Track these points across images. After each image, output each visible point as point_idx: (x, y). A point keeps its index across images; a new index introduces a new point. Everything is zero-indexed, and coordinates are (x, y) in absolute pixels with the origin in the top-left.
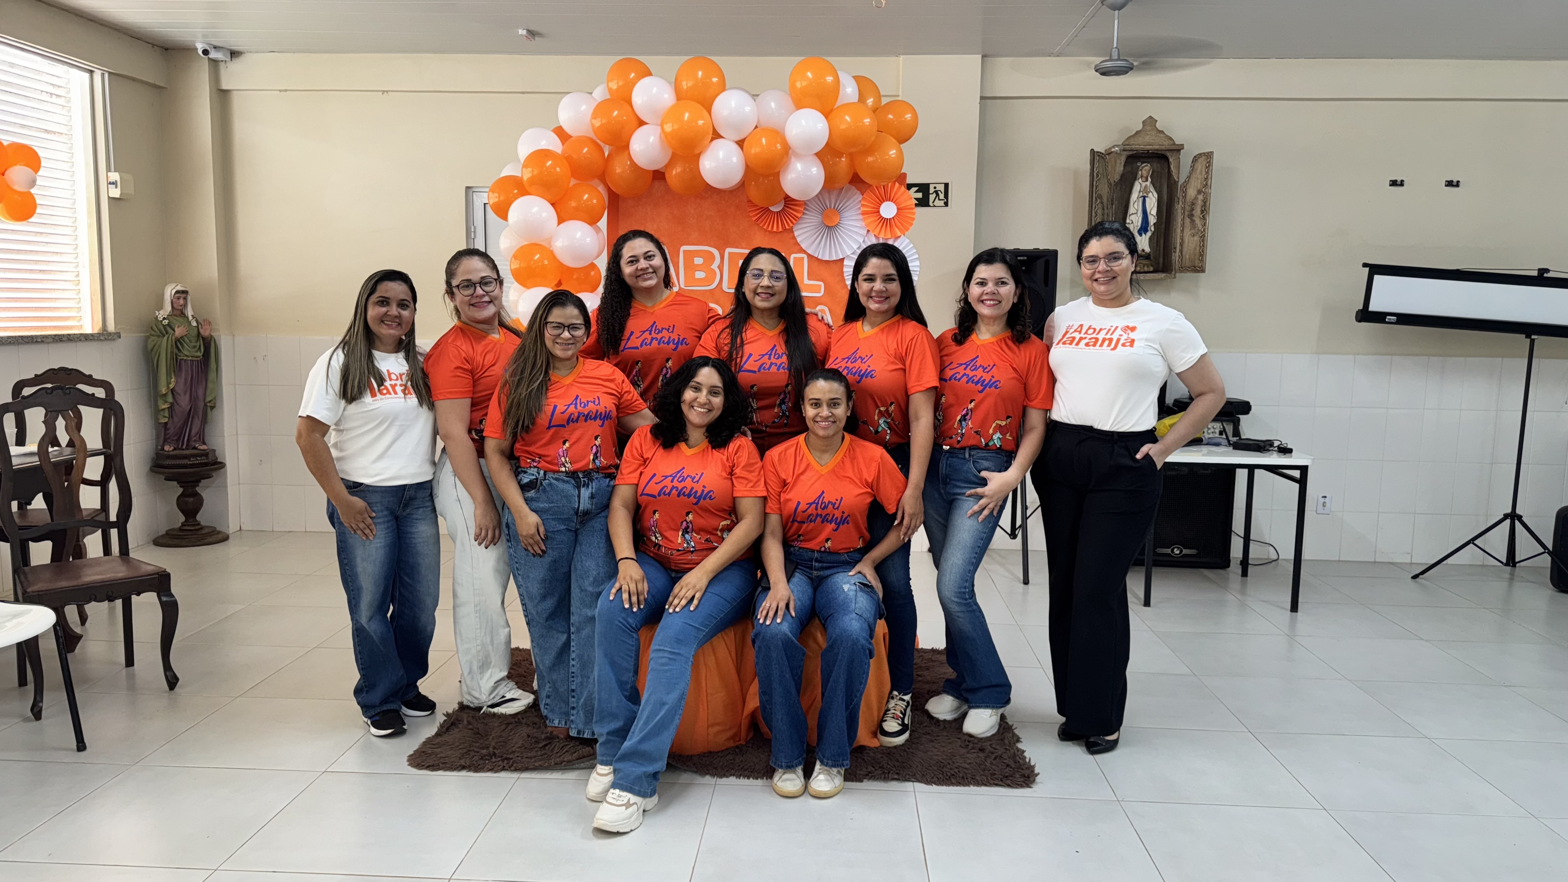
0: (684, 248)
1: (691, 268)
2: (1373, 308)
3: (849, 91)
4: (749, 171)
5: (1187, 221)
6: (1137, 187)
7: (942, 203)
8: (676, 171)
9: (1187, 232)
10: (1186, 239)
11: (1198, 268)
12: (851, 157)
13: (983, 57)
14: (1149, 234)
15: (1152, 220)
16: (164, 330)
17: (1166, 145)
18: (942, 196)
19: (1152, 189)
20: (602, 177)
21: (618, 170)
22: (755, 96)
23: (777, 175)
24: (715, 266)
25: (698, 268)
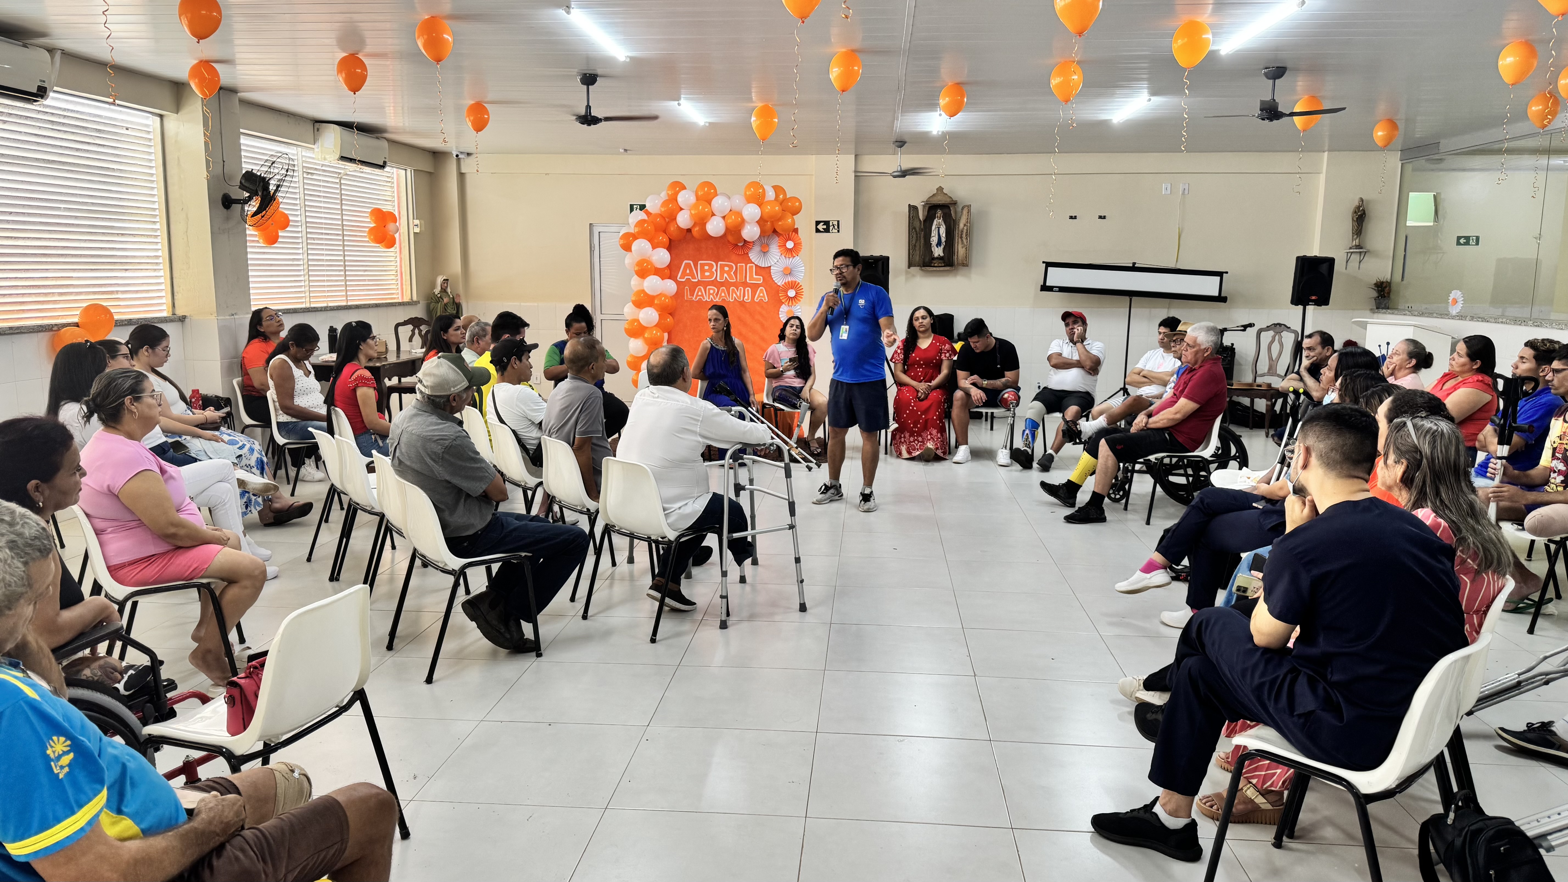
0: (700, 262)
1: (703, 271)
2: (1048, 284)
3: (771, 195)
4: (728, 230)
5: (960, 240)
6: (935, 222)
7: (836, 231)
8: (697, 229)
9: (960, 246)
10: (960, 249)
11: (965, 264)
12: (772, 223)
13: (856, 156)
14: (942, 247)
15: (943, 240)
16: (439, 299)
17: (948, 201)
18: (836, 227)
19: (943, 224)
20: (665, 232)
21: (672, 229)
22: (729, 198)
23: (740, 231)
24: (714, 270)
25: (707, 271)
